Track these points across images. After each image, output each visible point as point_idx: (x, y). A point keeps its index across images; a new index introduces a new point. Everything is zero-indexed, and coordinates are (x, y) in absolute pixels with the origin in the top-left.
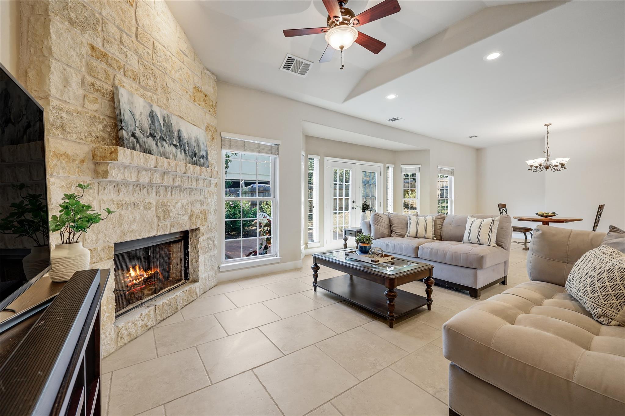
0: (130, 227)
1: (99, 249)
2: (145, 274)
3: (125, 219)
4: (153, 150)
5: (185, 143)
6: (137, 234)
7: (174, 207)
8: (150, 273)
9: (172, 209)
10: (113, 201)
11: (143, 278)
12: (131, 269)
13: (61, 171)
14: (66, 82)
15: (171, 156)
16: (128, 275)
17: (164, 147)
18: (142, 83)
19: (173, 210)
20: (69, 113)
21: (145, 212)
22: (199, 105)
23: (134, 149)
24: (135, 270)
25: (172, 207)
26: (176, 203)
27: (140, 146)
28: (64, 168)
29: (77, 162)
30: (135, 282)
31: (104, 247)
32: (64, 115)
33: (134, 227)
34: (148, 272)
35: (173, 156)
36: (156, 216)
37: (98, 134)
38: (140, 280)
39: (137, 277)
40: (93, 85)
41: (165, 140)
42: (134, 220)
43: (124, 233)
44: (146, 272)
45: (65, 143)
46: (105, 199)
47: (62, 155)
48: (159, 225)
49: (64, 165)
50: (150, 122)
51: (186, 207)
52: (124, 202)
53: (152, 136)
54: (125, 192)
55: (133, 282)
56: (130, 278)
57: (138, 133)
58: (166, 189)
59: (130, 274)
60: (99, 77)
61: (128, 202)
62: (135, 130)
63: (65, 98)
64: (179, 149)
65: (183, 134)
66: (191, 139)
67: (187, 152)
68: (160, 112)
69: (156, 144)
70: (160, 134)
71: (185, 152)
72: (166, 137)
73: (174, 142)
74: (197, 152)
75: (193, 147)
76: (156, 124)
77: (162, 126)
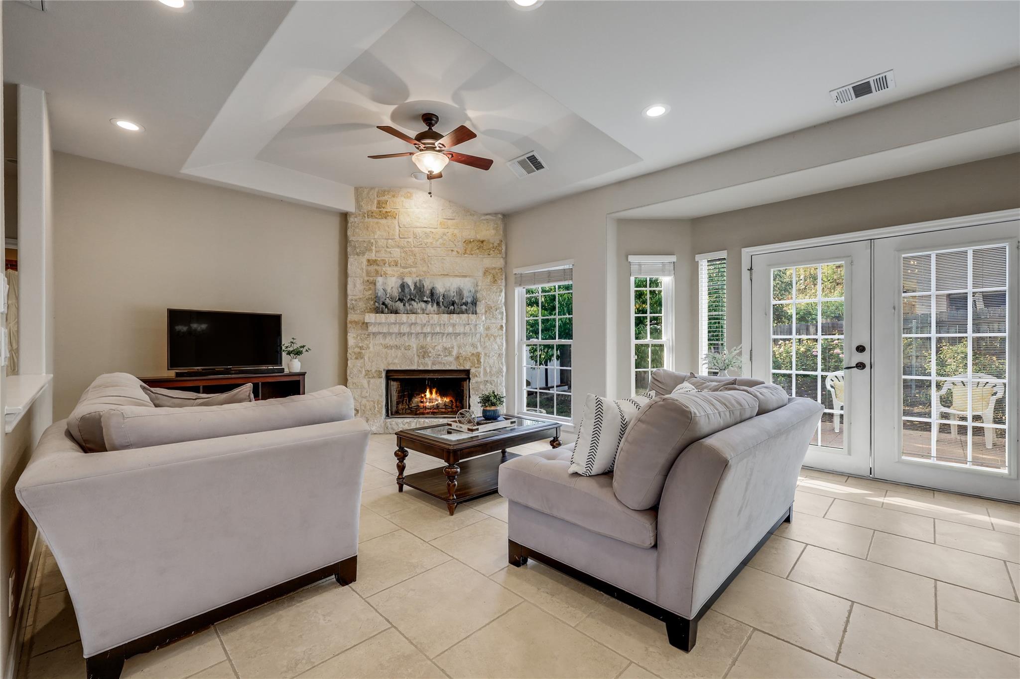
0: (393, 360)
1: (373, 371)
3: (390, 355)
4: (400, 310)
5: (439, 297)
6: (398, 366)
7: (434, 349)
10: (382, 344)
12: (428, 390)
13: (353, 330)
14: (355, 286)
15: (419, 311)
16: (423, 396)
17: (412, 305)
18: (402, 265)
19: (432, 351)
20: (356, 300)
21: (406, 351)
22: (472, 255)
23: (382, 312)
24: (431, 393)
25: (429, 349)
27: (388, 309)
28: (354, 328)
29: (360, 324)
31: (376, 371)
32: (353, 302)
33: (396, 361)
34: (443, 399)
35: (421, 310)
36: (417, 355)
37: (371, 307)
38: (434, 404)
39: (431, 400)
40: (368, 281)
41: (414, 300)
42: (397, 357)
43: (389, 364)
44: (441, 398)
45: (355, 316)
46: (377, 343)
47: (353, 322)
48: (418, 362)
49: (354, 326)
50: (400, 291)
51: (450, 350)
52: (389, 345)
53: (401, 300)
54: (390, 338)
56: (424, 399)
57: (388, 301)
58: (426, 335)
59: (425, 396)
60: (372, 275)
61: (391, 345)
62: (386, 299)
63: (355, 293)
64: (430, 303)
65: (438, 290)
66: (449, 291)
67: (441, 304)
68: (413, 280)
69: (404, 305)
70: (409, 297)
71: (438, 304)
72: (416, 297)
73: (425, 299)
74: (456, 301)
75: (450, 298)
76: (407, 290)
77: (412, 290)
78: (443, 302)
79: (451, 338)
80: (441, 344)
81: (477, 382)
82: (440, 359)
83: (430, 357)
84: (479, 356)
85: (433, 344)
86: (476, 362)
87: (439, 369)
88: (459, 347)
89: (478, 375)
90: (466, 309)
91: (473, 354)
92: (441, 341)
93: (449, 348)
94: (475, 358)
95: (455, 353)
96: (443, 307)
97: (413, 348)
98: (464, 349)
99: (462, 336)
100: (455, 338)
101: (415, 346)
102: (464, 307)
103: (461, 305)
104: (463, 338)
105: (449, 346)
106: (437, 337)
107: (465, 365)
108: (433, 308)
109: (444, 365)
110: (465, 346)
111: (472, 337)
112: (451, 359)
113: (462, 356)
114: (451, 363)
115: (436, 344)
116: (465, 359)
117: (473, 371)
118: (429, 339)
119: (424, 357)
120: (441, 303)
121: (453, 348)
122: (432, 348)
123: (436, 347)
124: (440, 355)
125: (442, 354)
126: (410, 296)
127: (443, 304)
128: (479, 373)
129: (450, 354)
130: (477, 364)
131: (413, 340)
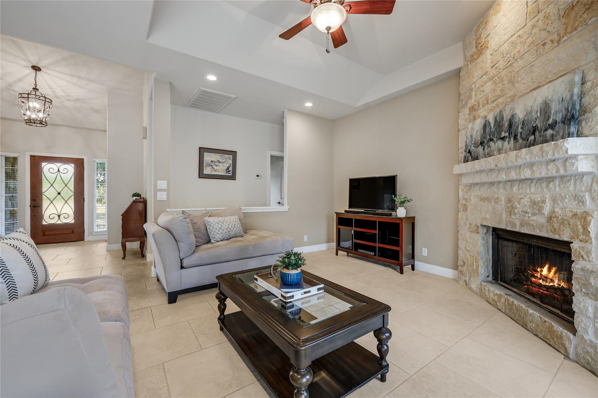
2: (556, 282)
3: (483, 209)
5: (518, 127)
7: (519, 203)
8: (562, 285)
9: (516, 205)
11: (551, 284)
12: (547, 266)
16: (539, 270)
17: (490, 147)
19: (518, 206)
21: (496, 205)
24: (549, 270)
25: (516, 203)
26: (521, 198)
30: (541, 281)
34: (560, 282)
35: (497, 151)
38: (547, 284)
39: (545, 278)
41: (493, 140)
42: (488, 211)
44: (559, 280)
48: (506, 220)
50: (482, 132)
51: (541, 205)
53: (482, 143)
54: (483, 189)
55: (539, 281)
56: (539, 274)
58: (512, 184)
59: (542, 271)
61: (485, 197)
62: (471, 147)
64: (507, 139)
65: (517, 118)
66: (531, 112)
67: (519, 137)
68: (494, 114)
69: (484, 149)
70: (488, 137)
71: (515, 138)
72: (494, 135)
73: (503, 134)
74: (539, 125)
75: (531, 123)
76: (488, 129)
77: (492, 127)
78: (521, 133)
79: (541, 186)
80: (528, 196)
81: (583, 270)
82: (527, 218)
83: (516, 214)
84: (585, 219)
85: (519, 196)
86: (581, 230)
87: (528, 232)
88: (554, 200)
89: (585, 257)
90: (553, 135)
91: (575, 215)
92: (528, 191)
93: (539, 202)
94: (578, 223)
95: (547, 210)
96: (521, 141)
97: (501, 201)
98: (561, 205)
99: (557, 182)
100: (547, 186)
101: (503, 198)
102: (550, 132)
103: (546, 130)
104: (559, 185)
105: (539, 199)
106: (524, 186)
107: (561, 233)
108: (510, 145)
109: (534, 229)
110: (563, 198)
111: (575, 182)
112: (542, 220)
113: (556, 217)
114: (542, 226)
115: (522, 196)
116: (562, 222)
117: (575, 246)
118: (515, 189)
119: (510, 215)
120: (519, 134)
121: (544, 202)
122: (518, 202)
123: (522, 201)
124: (526, 213)
125: (529, 210)
126: (490, 136)
127: (521, 136)
128: (589, 253)
129: (540, 211)
130: (583, 234)
131: (501, 191)
